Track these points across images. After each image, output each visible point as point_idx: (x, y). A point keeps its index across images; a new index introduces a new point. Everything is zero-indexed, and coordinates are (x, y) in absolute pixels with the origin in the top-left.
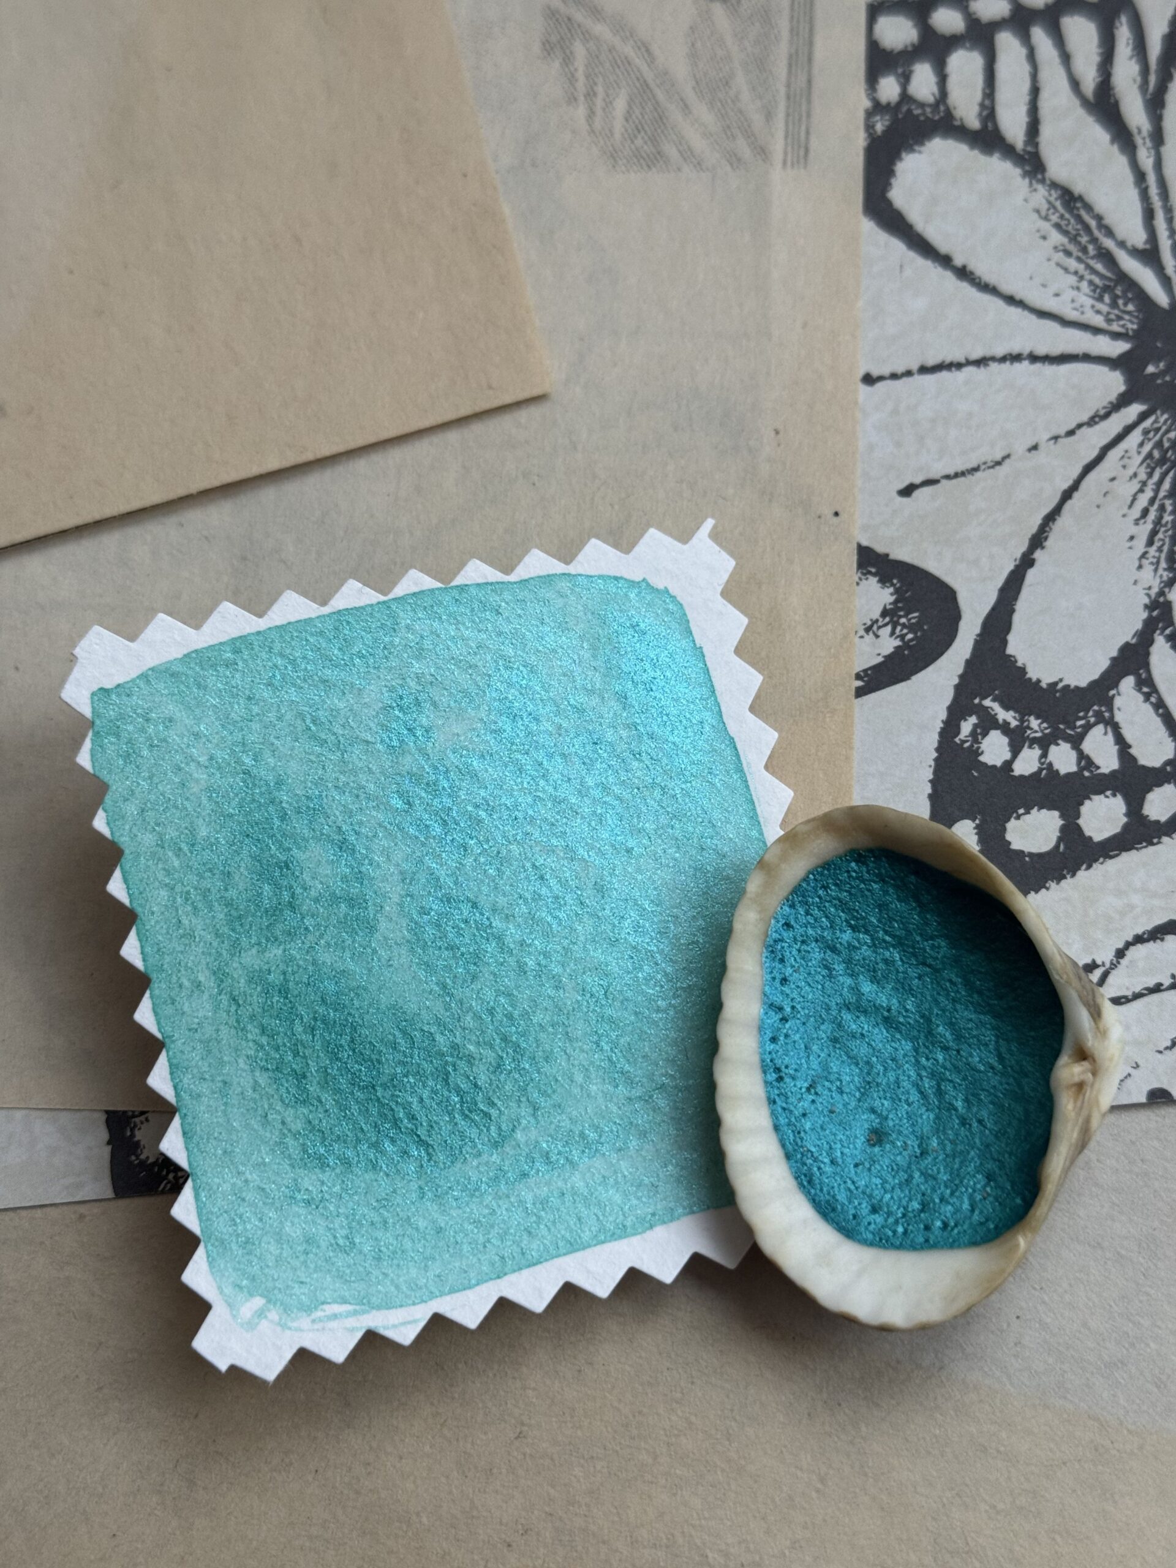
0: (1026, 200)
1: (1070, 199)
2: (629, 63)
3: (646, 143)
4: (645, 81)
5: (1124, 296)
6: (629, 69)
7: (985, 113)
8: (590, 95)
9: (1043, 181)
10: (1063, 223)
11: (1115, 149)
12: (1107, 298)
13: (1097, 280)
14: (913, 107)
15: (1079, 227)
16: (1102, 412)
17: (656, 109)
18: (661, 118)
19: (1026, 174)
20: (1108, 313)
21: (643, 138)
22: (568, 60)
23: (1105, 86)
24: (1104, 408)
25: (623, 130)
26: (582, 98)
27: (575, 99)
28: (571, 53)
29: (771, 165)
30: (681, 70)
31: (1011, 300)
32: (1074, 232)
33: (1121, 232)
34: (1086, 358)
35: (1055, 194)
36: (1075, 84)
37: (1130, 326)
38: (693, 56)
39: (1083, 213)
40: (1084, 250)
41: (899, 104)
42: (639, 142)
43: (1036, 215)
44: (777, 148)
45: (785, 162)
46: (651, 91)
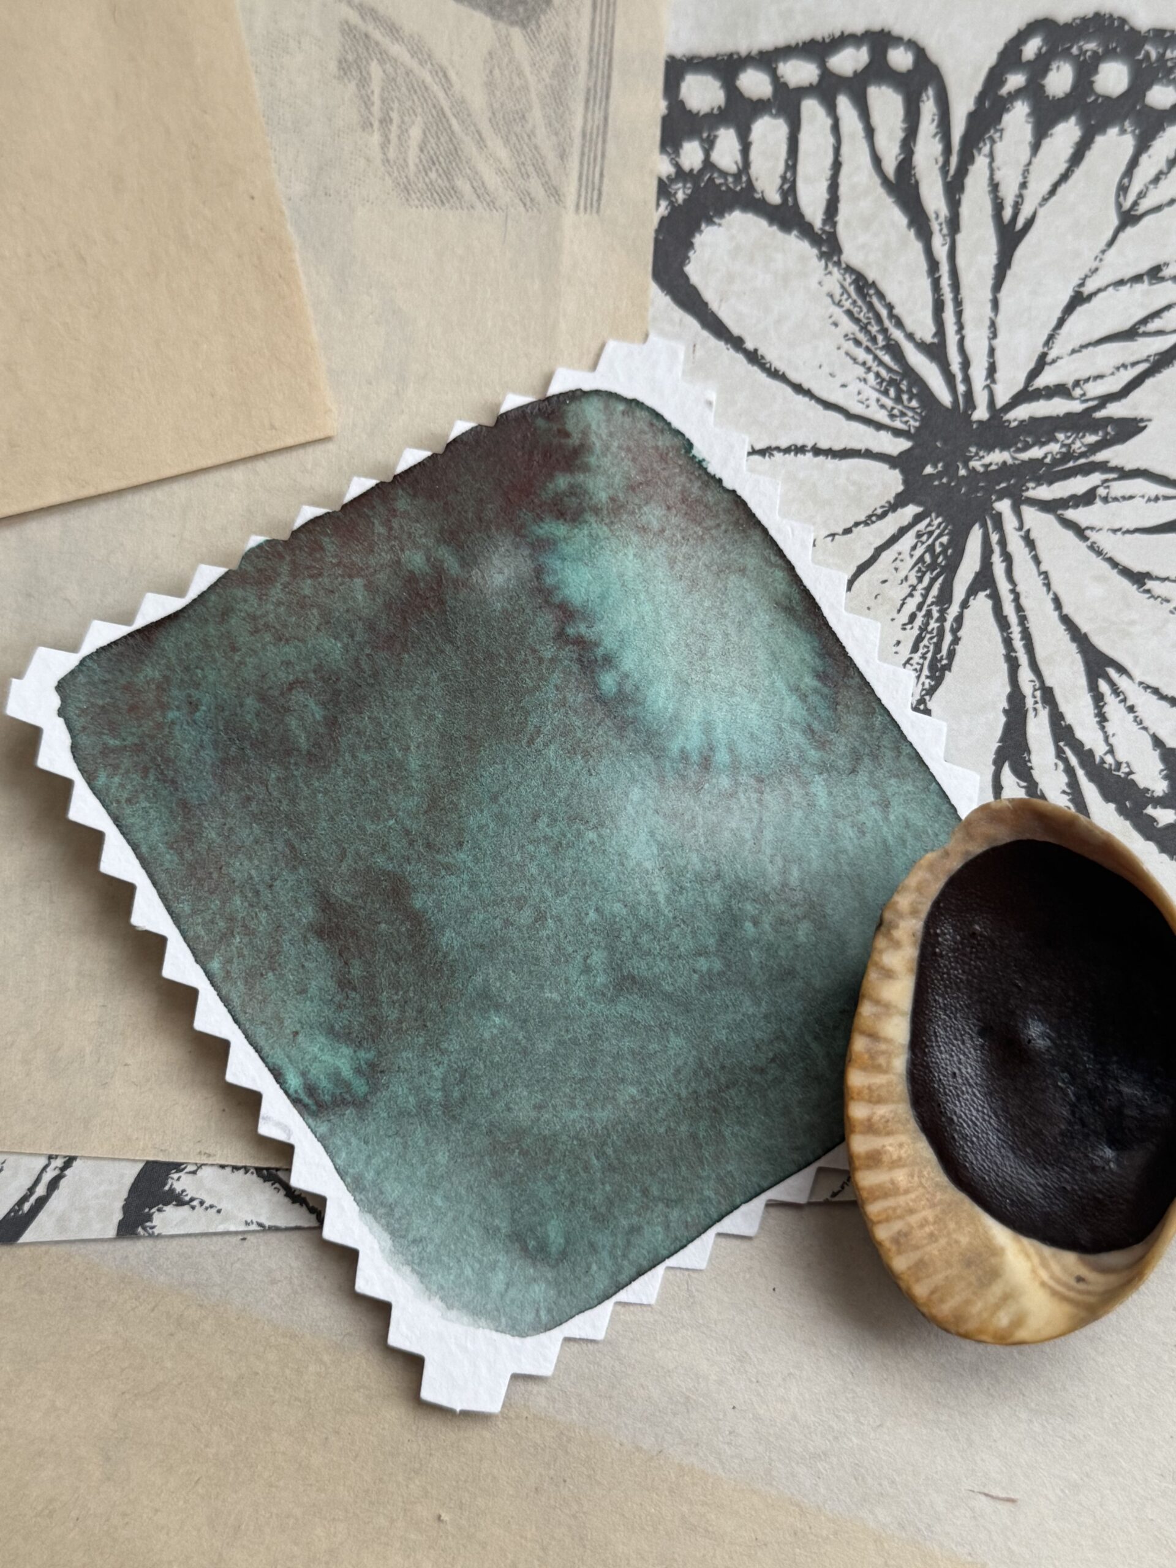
0: (820, 283)
1: (863, 285)
2: (426, 89)
3: (440, 176)
4: (442, 109)
5: (909, 391)
6: (426, 95)
7: (786, 186)
8: (386, 121)
9: (838, 264)
10: (855, 310)
11: (912, 233)
12: (892, 392)
13: (884, 373)
14: (715, 175)
15: (870, 315)
16: (879, 511)
17: (451, 140)
18: (456, 149)
19: (822, 255)
20: (893, 408)
21: (437, 170)
22: (364, 82)
23: (906, 165)
24: (882, 507)
25: (417, 160)
26: (376, 124)
27: (371, 125)
28: (368, 73)
29: (565, 207)
30: (477, 101)
31: (798, 389)
32: (865, 321)
33: (909, 324)
34: (868, 454)
35: (849, 279)
36: (877, 161)
37: (912, 422)
38: (490, 85)
39: (875, 301)
40: (874, 339)
41: (701, 172)
42: (433, 175)
43: (829, 300)
44: (570, 189)
45: (578, 206)
46: (448, 121)
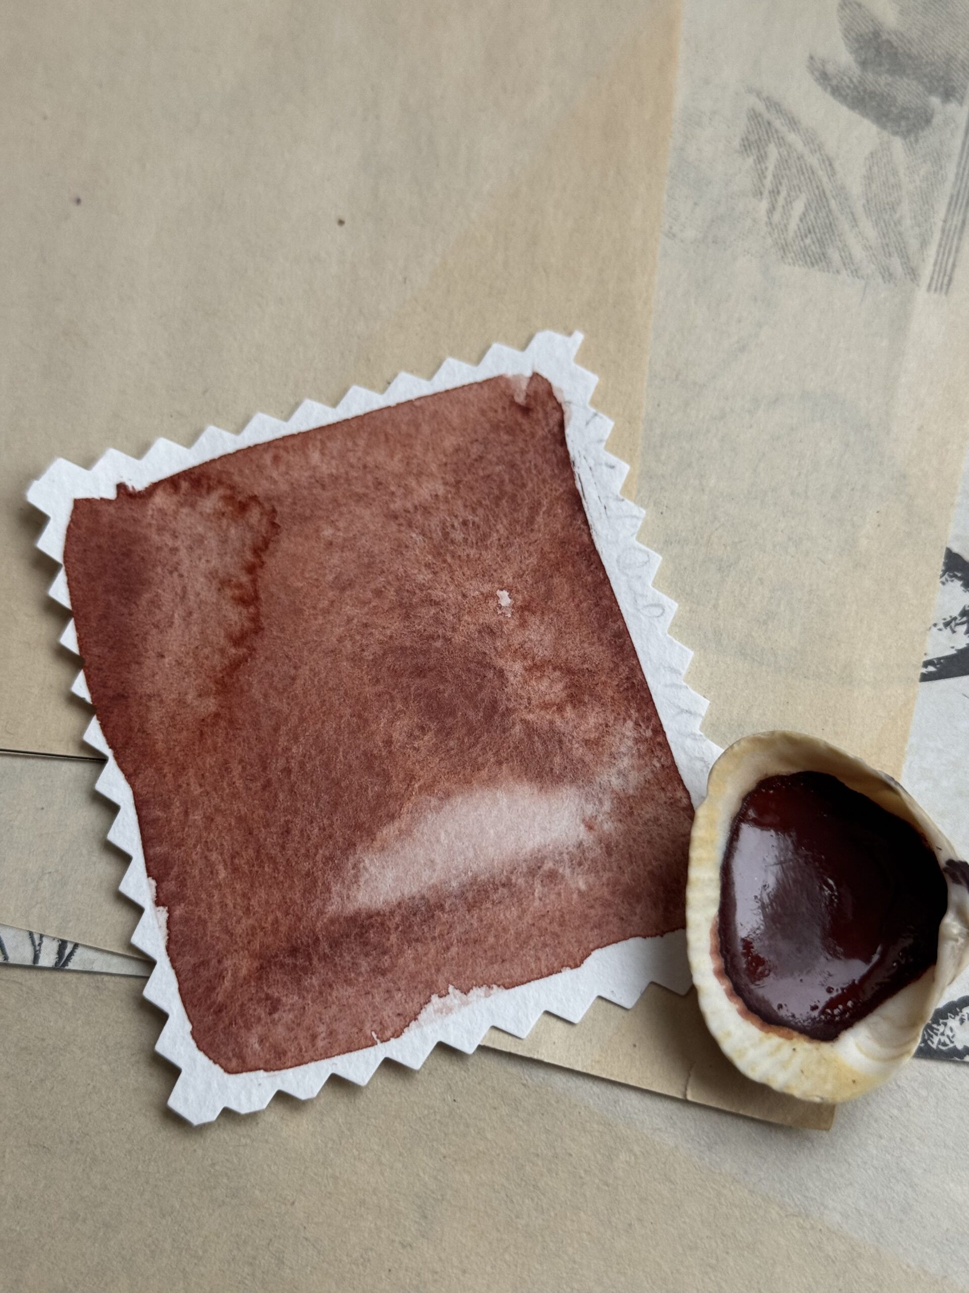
2: (813, 172)
3: (813, 242)
4: (823, 191)
6: (812, 177)
8: (775, 192)
17: (828, 216)
18: (831, 224)
21: (812, 238)
22: (761, 158)
25: (796, 228)
26: (766, 193)
27: (761, 194)
28: (766, 153)
29: (918, 285)
30: (855, 187)
38: (869, 179)
42: (808, 241)
44: (927, 271)
45: (930, 286)
46: (827, 201)
